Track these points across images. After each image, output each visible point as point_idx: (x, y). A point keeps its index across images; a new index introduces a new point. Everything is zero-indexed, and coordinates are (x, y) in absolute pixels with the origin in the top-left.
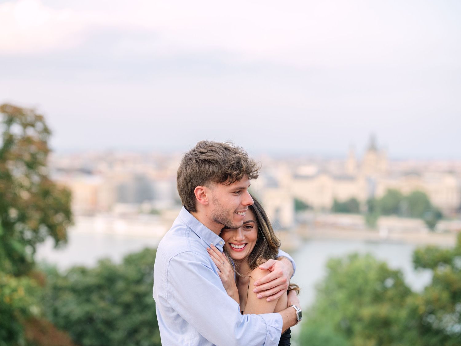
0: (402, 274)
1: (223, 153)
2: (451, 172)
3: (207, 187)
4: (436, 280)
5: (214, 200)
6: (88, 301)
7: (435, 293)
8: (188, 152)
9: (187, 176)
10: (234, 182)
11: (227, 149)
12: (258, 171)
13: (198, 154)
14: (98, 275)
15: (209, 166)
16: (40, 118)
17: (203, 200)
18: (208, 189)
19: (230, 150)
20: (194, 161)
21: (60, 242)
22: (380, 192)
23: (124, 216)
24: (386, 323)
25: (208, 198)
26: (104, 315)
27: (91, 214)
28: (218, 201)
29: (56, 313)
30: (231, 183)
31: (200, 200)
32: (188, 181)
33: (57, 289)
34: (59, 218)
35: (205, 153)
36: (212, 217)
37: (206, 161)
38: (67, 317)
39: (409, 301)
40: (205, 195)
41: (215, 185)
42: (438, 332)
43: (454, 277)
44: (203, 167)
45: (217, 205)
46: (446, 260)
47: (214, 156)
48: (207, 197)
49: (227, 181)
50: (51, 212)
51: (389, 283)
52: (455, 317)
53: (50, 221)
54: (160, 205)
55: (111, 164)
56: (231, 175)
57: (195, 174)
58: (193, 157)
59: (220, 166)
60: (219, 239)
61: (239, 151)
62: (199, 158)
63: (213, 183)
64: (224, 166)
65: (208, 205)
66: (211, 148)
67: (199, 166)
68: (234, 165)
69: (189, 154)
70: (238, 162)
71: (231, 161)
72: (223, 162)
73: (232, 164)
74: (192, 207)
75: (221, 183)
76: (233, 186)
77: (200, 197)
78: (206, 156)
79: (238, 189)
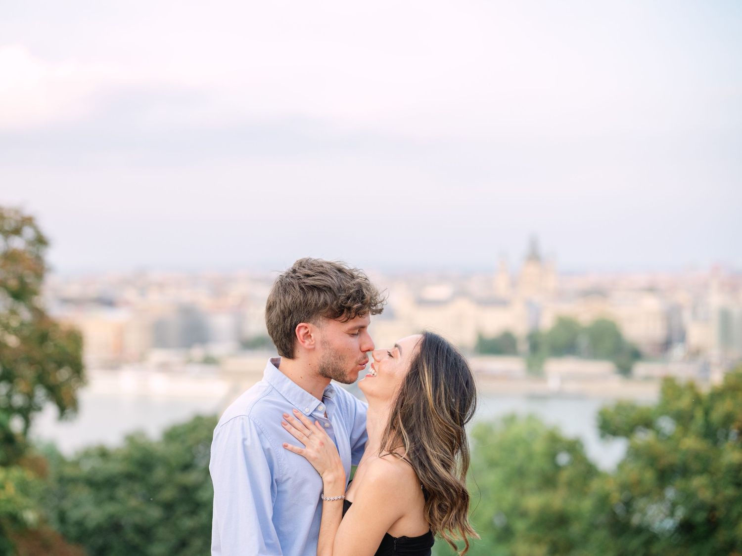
0: (582, 446)
1: (337, 277)
2: (651, 289)
3: (314, 324)
4: (635, 453)
5: (324, 343)
6: (112, 498)
7: (634, 471)
9: (285, 307)
10: (353, 318)
11: (340, 270)
12: (384, 303)
13: (302, 277)
14: (127, 458)
15: (319, 295)
16: (28, 221)
17: (307, 342)
18: (315, 326)
19: (345, 273)
20: (297, 288)
21: (67, 411)
22: (547, 322)
23: (164, 367)
24: (561, 520)
25: (315, 339)
26: (137, 519)
27: (113, 365)
28: (329, 344)
29: (62, 518)
30: (348, 319)
31: (303, 342)
32: (286, 314)
33: (64, 481)
35: (311, 276)
36: (318, 367)
37: (313, 288)
38: (80, 524)
39: (596, 485)
40: (310, 335)
41: (325, 321)
42: (640, 530)
43: (661, 447)
44: (310, 296)
45: (328, 349)
46: (647, 423)
47: (326, 281)
48: (312, 338)
49: (344, 315)
50: (51, 366)
51: (563, 459)
52: (664, 508)
53: (51, 380)
54: (218, 349)
55: (143, 291)
56: (349, 309)
57: (298, 305)
58: (295, 282)
59: (335, 295)
60: (317, 402)
61: (355, 273)
62: (304, 283)
63: (322, 318)
64: (340, 296)
65: (314, 349)
66: (320, 269)
67: (305, 294)
68: (354, 294)
69: (286, 277)
70: (358, 290)
71: (349, 288)
72: (338, 289)
73: (351, 294)
74: (288, 353)
75: (334, 319)
76: (351, 324)
77: (304, 339)
78: (315, 280)
79: (356, 329)
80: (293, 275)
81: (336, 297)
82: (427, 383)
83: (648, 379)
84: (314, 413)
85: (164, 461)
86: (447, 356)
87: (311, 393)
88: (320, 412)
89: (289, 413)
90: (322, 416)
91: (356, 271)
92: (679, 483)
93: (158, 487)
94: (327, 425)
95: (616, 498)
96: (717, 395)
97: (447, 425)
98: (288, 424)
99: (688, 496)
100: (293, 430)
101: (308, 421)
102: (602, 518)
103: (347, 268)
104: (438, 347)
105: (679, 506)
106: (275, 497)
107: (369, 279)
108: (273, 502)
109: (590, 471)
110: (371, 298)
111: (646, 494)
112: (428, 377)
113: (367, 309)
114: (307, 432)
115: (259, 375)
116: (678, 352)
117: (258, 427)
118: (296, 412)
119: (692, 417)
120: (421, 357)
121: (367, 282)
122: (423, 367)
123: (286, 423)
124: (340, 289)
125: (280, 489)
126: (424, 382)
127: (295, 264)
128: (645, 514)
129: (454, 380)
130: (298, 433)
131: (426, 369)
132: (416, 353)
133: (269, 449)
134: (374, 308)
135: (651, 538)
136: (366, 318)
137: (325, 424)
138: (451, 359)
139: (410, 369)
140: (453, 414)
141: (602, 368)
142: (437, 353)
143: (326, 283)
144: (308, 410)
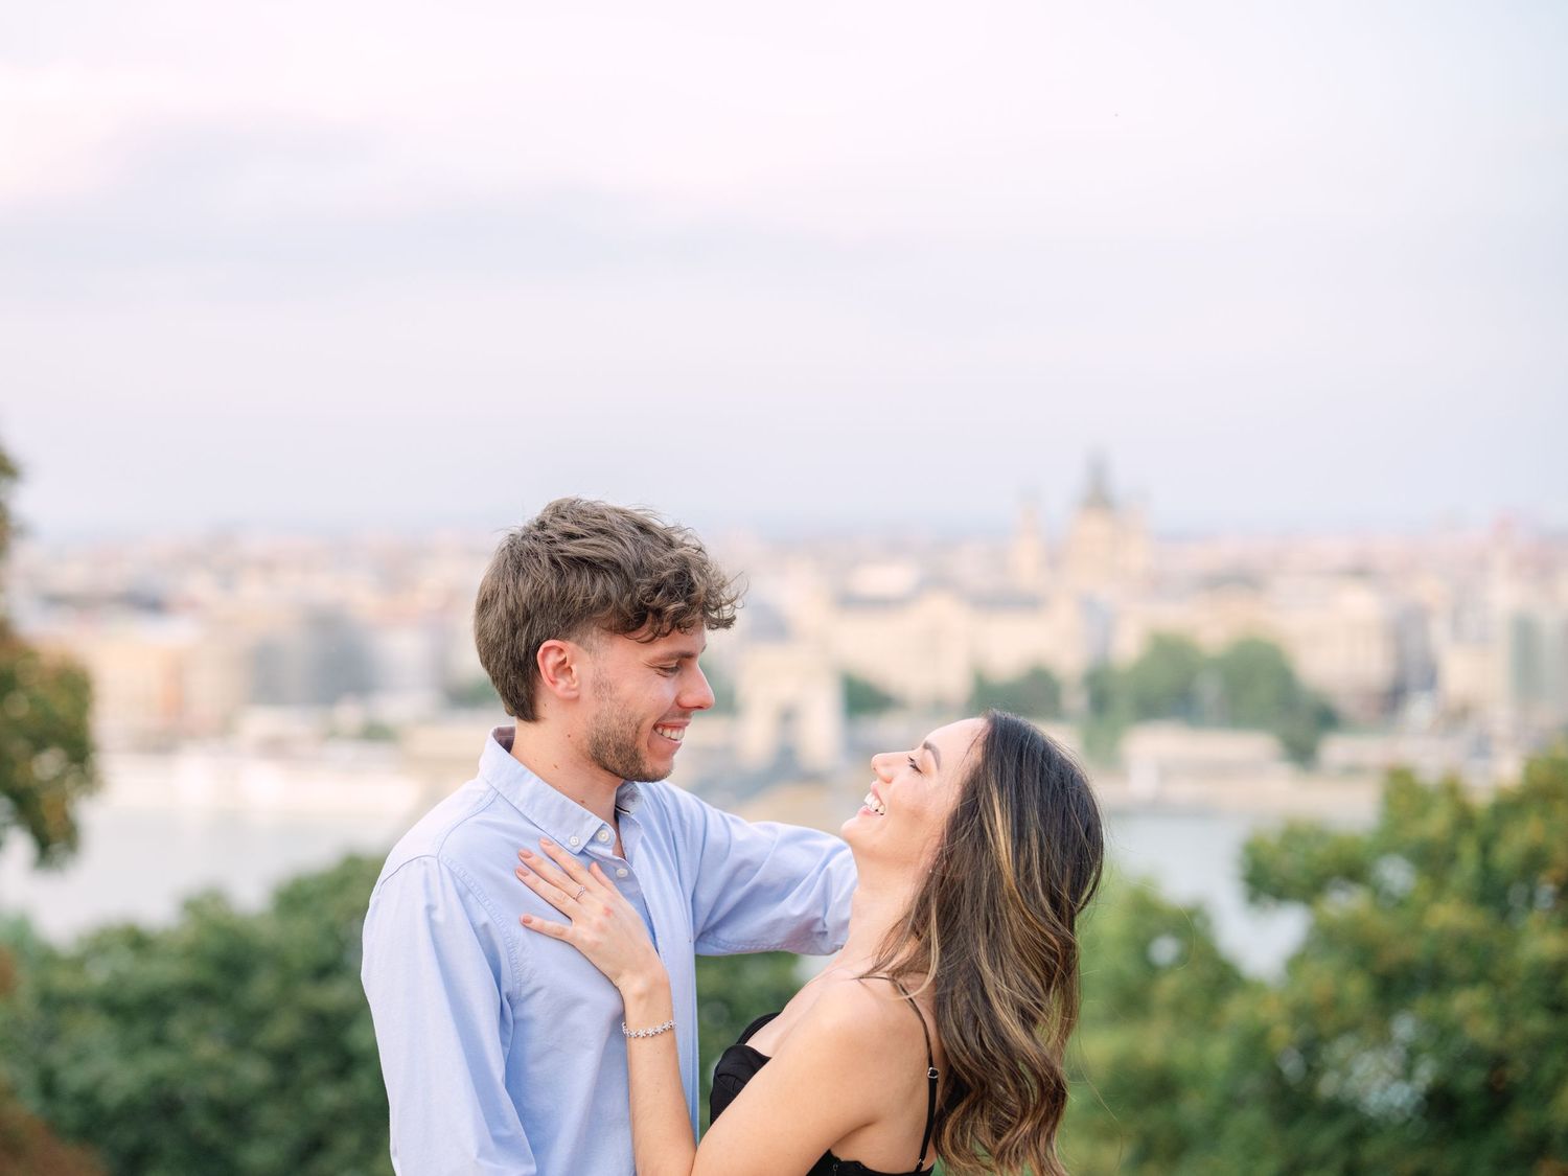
0: (1207, 921)
1: (635, 542)
2: (1361, 572)
3: (578, 643)
4: (1325, 938)
5: (601, 686)
6: (159, 1041)
7: (1322, 979)
8: (518, 531)
9: (516, 604)
10: (667, 635)
11: (643, 528)
12: (738, 603)
13: (557, 538)
14: (191, 952)
15: (593, 580)
17: (562, 683)
18: (581, 649)
19: (656, 536)
20: (546, 562)
21: (54, 847)
22: (1128, 647)
23: (275, 748)
24: (1161, 1087)
25: (579, 677)
26: (215, 1087)
27: (161, 744)
28: (611, 687)
29: (48, 1086)
30: (656, 635)
31: (553, 683)
32: (519, 618)
33: (54, 1003)
34: (48, 764)
35: (578, 538)
36: (586, 742)
37: (580, 563)
38: (87, 1098)
39: (1237, 1009)
40: (569, 668)
41: (604, 639)
42: (1335, 1110)
43: (1383, 924)
44: (571, 580)
45: (608, 701)
46: (1353, 870)
47: (610, 550)
48: (574, 674)
49: (647, 626)
50: (19, 746)
51: (1165, 950)
52: (1391, 1060)
53: (19, 778)
54: (395, 708)
55: (227, 578)
56: (658, 612)
57: (545, 600)
58: (541, 548)
59: (628, 581)
60: (594, 822)
61: (678, 537)
62: (562, 551)
63: (598, 631)
64: (638, 584)
65: (577, 699)
66: (598, 524)
67: (561, 576)
68: (672, 581)
69: (523, 537)
70: (681, 573)
71: (661, 567)
72: (636, 569)
73: (664, 580)
74: (522, 705)
75: (623, 634)
76: (661, 648)
77: (555, 675)
78: (584, 545)
79: (673, 659)
80: (538, 534)
81: (629, 585)
82: (1001, 831)
83: (1353, 771)
84: (590, 848)
85: (275, 957)
86: (1042, 769)
87: (582, 803)
88: (604, 844)
89: (533, 847)
90: (608, 852)
91: (680, 532)
92: (1425, 1004)
93: (259, 1017)
94: (622, 872)
95: (1283, 1037)
96: (1509, 808)
97: (1043, 930)
98: (532, 873)
99: (1442, 1033)
100: (542, 885)
101: (574, 865)
102: (1252, 1083)
103: (658, 524)
104: (1021, 748)
105: (1424, 1056)
106: (508, 1033)
107: (706, 551)
108: (503, 1043)
109: (1222, 979)
110: (708, 592)
111: (1349, 1028)
112: (1002, 817)
113: (698, 615)
114: (574, 887)
115: (469, 765)
116: (1420, 711)
117: (458, 881)
118: (548, 845)
119: (1452, 858)
120: (985, 772)
121: (701, 556)
122: (990, 795)
123: (526, 869)
124: (640, 569)
125: (518, 1014)
126: (991, 829)
127: (545, 511)
128: (1347, 1074)
129: (1060, 825)
130: (552, 893)
131: (996, 801)
132: (972, 765)
133: (485, 926)
134: (715, 615)
135: (1360, 1129)
136: (696, 638)
137: (617, 870)
138: (1054, 775)
139: (959, 801)
140: (1055, 902)
141: (1251, 747)
142: (1020, 761)
143: (609, 553)
144: (578, 841)
